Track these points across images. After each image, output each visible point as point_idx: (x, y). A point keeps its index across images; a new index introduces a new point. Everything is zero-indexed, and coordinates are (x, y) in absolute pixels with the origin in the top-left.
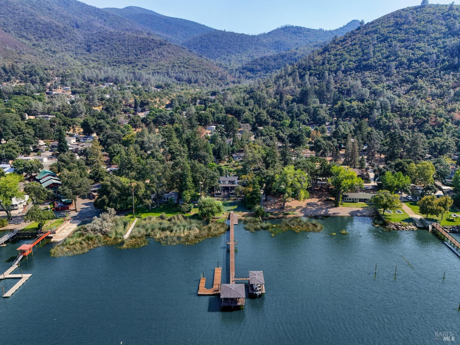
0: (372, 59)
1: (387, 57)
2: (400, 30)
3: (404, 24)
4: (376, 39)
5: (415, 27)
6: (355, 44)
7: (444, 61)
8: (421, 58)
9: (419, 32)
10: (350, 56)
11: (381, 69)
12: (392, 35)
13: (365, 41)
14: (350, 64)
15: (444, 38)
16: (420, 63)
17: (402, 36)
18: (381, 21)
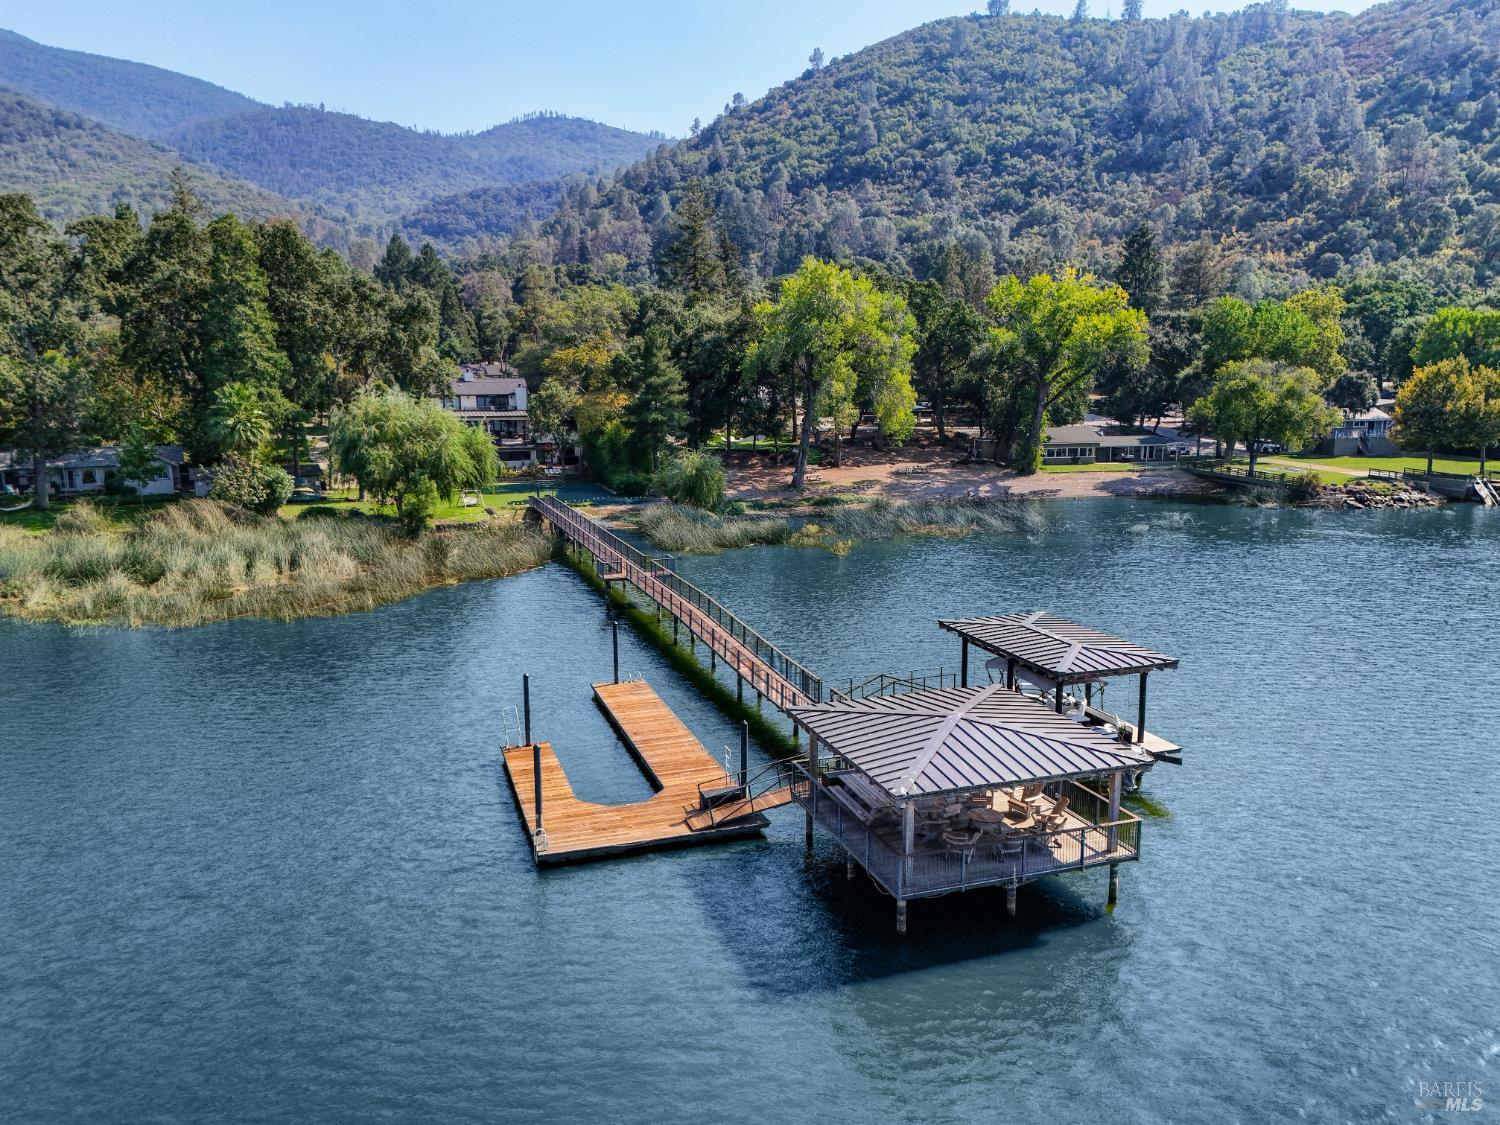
0: (877, 151)
1: (922, 145)
2: (946, 70)
3: (951, 55)
4: (875, 93)
5: (985, 63)
6: (808, 113)
7: (1097, 149)
8: (1029, 144)
9: (1003, 77)
10: (801, 143)
11: (909, 177)
12: (920, 83)
13: (838, 102)
14: (806, 166)
15: (1081, 91)
16: (1029, 157)
17: (956, 88)
18: (878, 53)
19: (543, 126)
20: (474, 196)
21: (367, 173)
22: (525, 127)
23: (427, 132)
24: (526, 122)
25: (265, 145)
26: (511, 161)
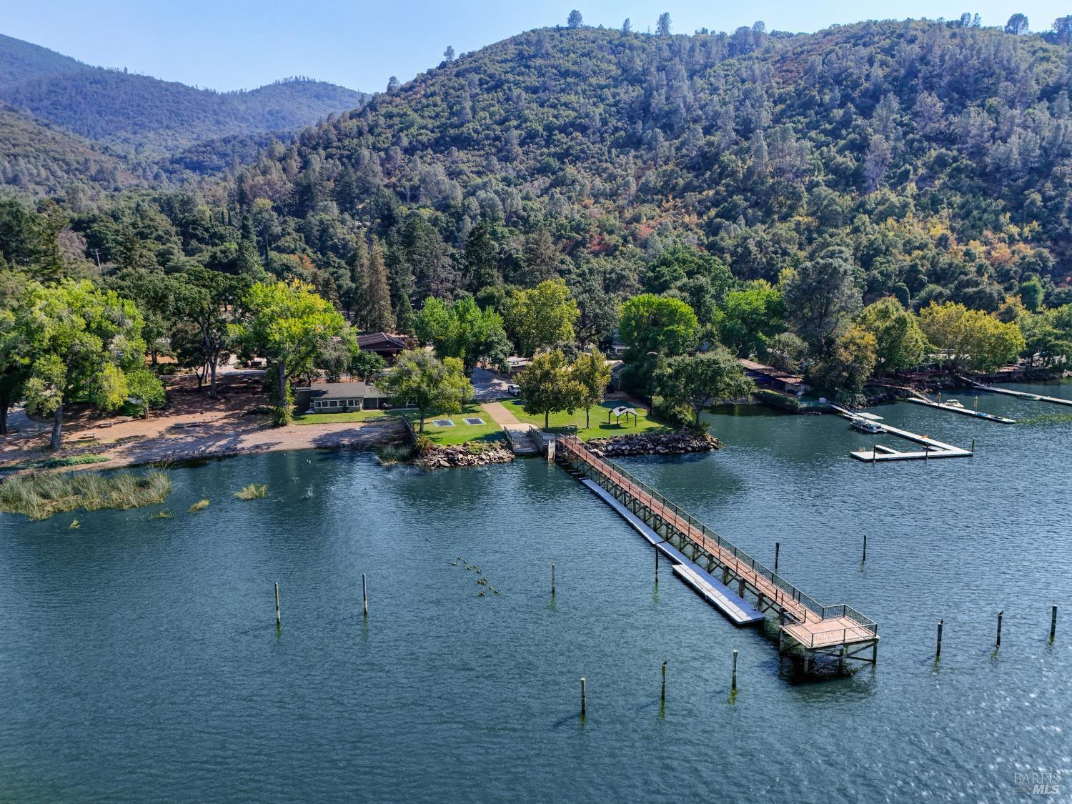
0: (471, 125)
1: (501, 123)
2: (528, 67)
3: (535, 56)
4: (477, 83)
5: (556, 63)
6: (433, 94)
7: (616, 129)
8: (572, 125)
9: (565, 74)
10: (423, 117)
11: (489, 145)
12: (510, 77)
13: (454, 88)
14: (421, 134)
15: (615, 87)
16: (571, 133)
17: (533, 80)
18: (490, 51)
19: (298, 87)
20: (226, 141)
21: (157, 120)
22: (284, 88)
23: (206, 91)
24: (285, 84)
25: (79, 98)
26: (270, 113)
